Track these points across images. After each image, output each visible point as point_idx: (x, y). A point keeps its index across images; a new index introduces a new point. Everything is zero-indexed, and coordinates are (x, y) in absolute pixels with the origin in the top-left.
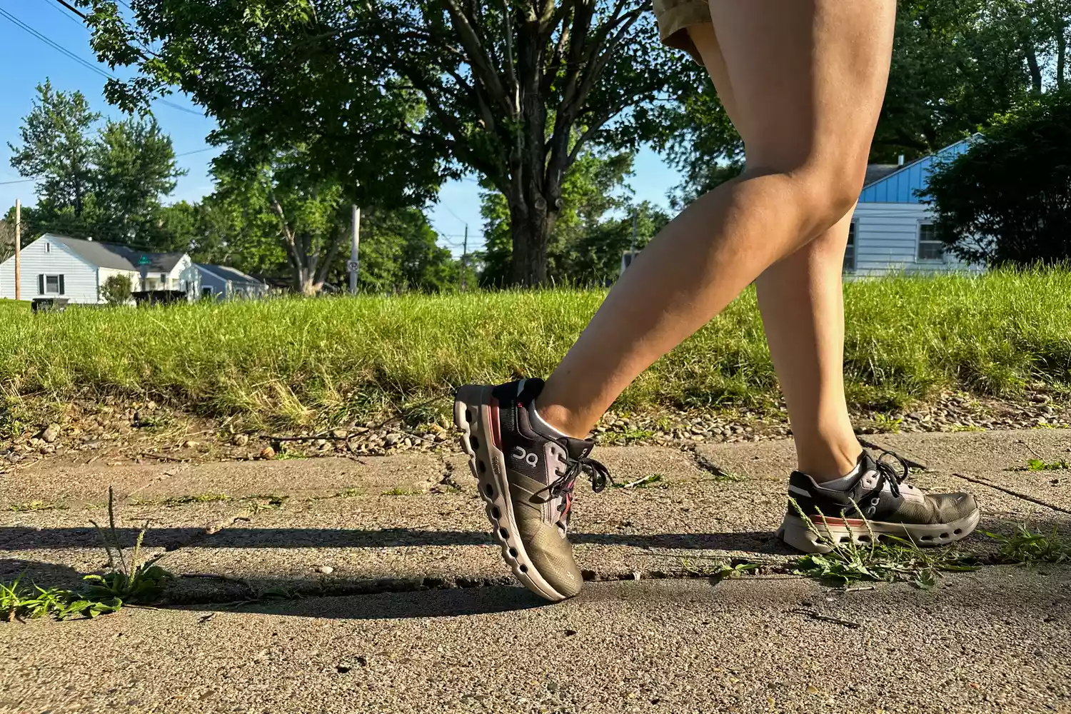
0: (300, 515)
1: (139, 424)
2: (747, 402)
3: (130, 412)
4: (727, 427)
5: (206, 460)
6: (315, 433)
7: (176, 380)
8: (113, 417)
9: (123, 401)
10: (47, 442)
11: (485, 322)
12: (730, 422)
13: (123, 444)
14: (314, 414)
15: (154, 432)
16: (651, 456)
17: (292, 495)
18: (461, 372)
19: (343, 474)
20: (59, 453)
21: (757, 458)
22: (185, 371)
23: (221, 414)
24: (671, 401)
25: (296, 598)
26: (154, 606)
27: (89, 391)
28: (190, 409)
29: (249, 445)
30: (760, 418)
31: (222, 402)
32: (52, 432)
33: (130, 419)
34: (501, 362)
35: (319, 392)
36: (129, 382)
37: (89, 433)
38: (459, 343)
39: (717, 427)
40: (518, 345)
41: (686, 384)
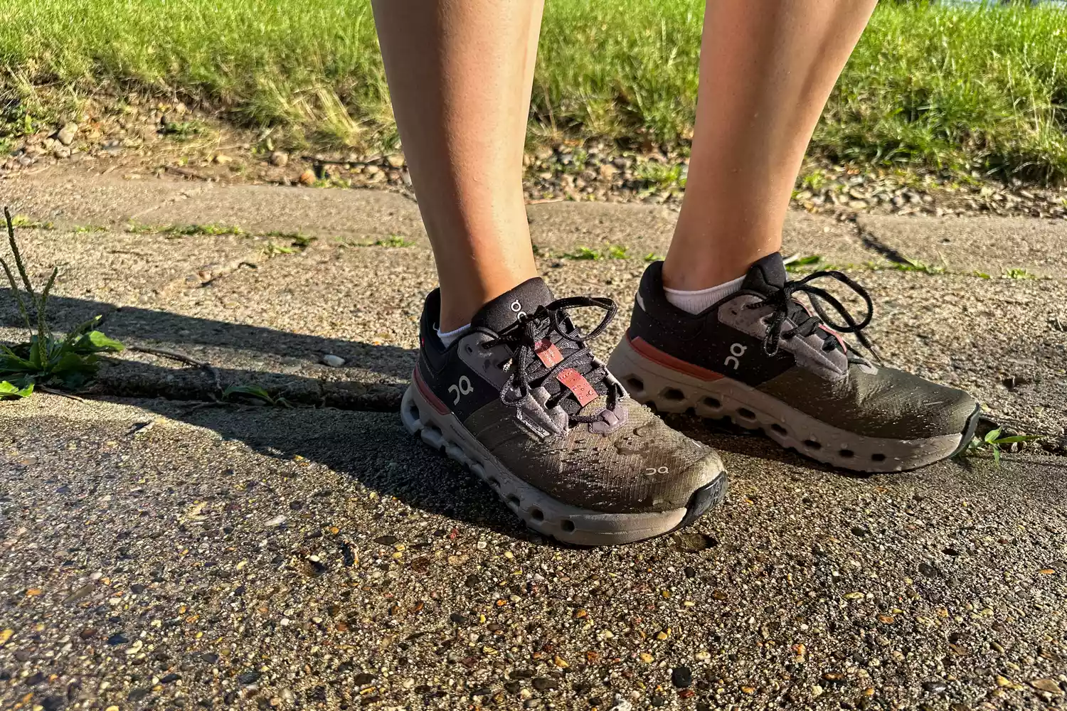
0: (323, 266)
1: (167, 130)
2: (929, 161)
3: (156, 115)
4: (898, 193)
5: (237, 180)
6: (365, 157)
7: (206, 78)
8: (137, 120)
9: (148, 101)
10: (63, 144)
11: (586, 25)
12: (902, 187)
13: (146, 153)
14: (366, 133)
15: (182, 141)
16: (797, 225)
17: (323, 236)
18: (550, 90)
19: (391, 214)
20: (75, 159)
21: (947, 240)
22: (218, 67)
23: (258, 125)
24: (823, 151)
25: (280, 405)
26: (77, 395)
27: (109, 85)
28: (225, 116)
29: (288, 166)
30: (943, 184)
31: (260, 109)
32: (69, 132)
33: (156, 124)
34: (602, 80)
35: (373, 105)
36: (153, 76)
37: (109, 136)
38: (550, 50)
39: (884, 192)
40: (627, 59)
41: (847, 129)
